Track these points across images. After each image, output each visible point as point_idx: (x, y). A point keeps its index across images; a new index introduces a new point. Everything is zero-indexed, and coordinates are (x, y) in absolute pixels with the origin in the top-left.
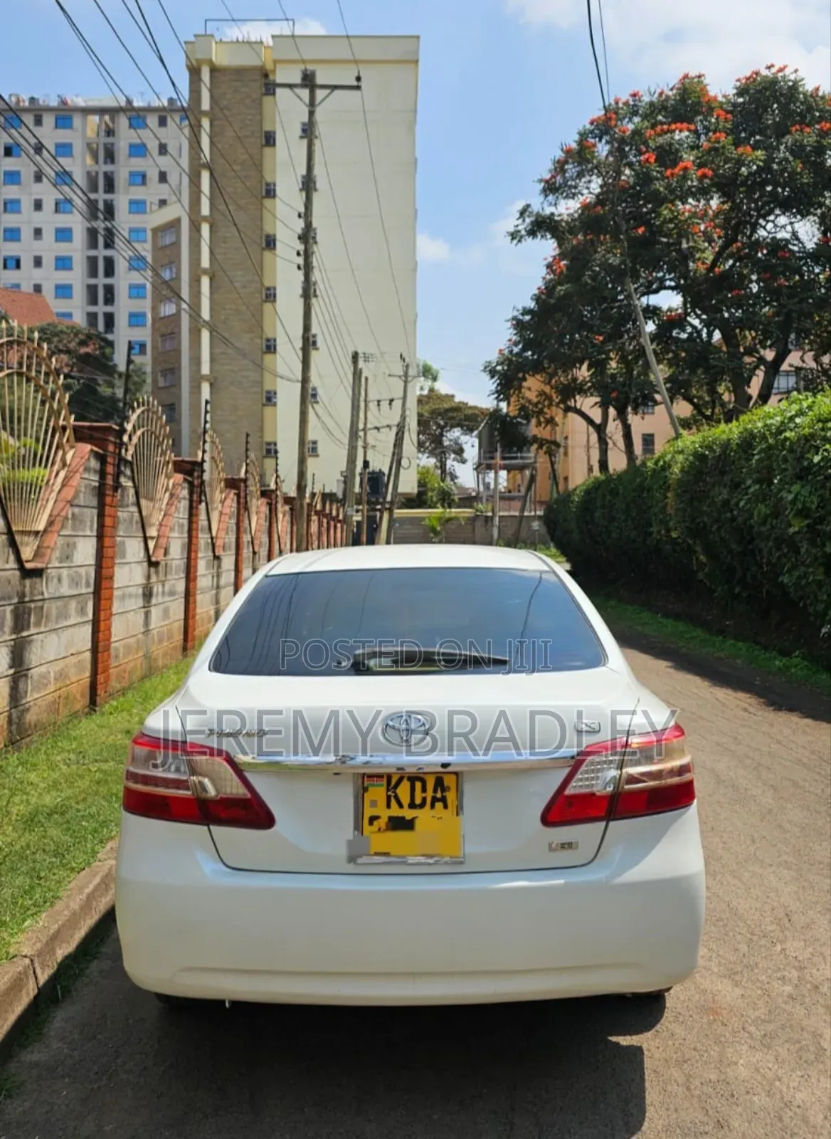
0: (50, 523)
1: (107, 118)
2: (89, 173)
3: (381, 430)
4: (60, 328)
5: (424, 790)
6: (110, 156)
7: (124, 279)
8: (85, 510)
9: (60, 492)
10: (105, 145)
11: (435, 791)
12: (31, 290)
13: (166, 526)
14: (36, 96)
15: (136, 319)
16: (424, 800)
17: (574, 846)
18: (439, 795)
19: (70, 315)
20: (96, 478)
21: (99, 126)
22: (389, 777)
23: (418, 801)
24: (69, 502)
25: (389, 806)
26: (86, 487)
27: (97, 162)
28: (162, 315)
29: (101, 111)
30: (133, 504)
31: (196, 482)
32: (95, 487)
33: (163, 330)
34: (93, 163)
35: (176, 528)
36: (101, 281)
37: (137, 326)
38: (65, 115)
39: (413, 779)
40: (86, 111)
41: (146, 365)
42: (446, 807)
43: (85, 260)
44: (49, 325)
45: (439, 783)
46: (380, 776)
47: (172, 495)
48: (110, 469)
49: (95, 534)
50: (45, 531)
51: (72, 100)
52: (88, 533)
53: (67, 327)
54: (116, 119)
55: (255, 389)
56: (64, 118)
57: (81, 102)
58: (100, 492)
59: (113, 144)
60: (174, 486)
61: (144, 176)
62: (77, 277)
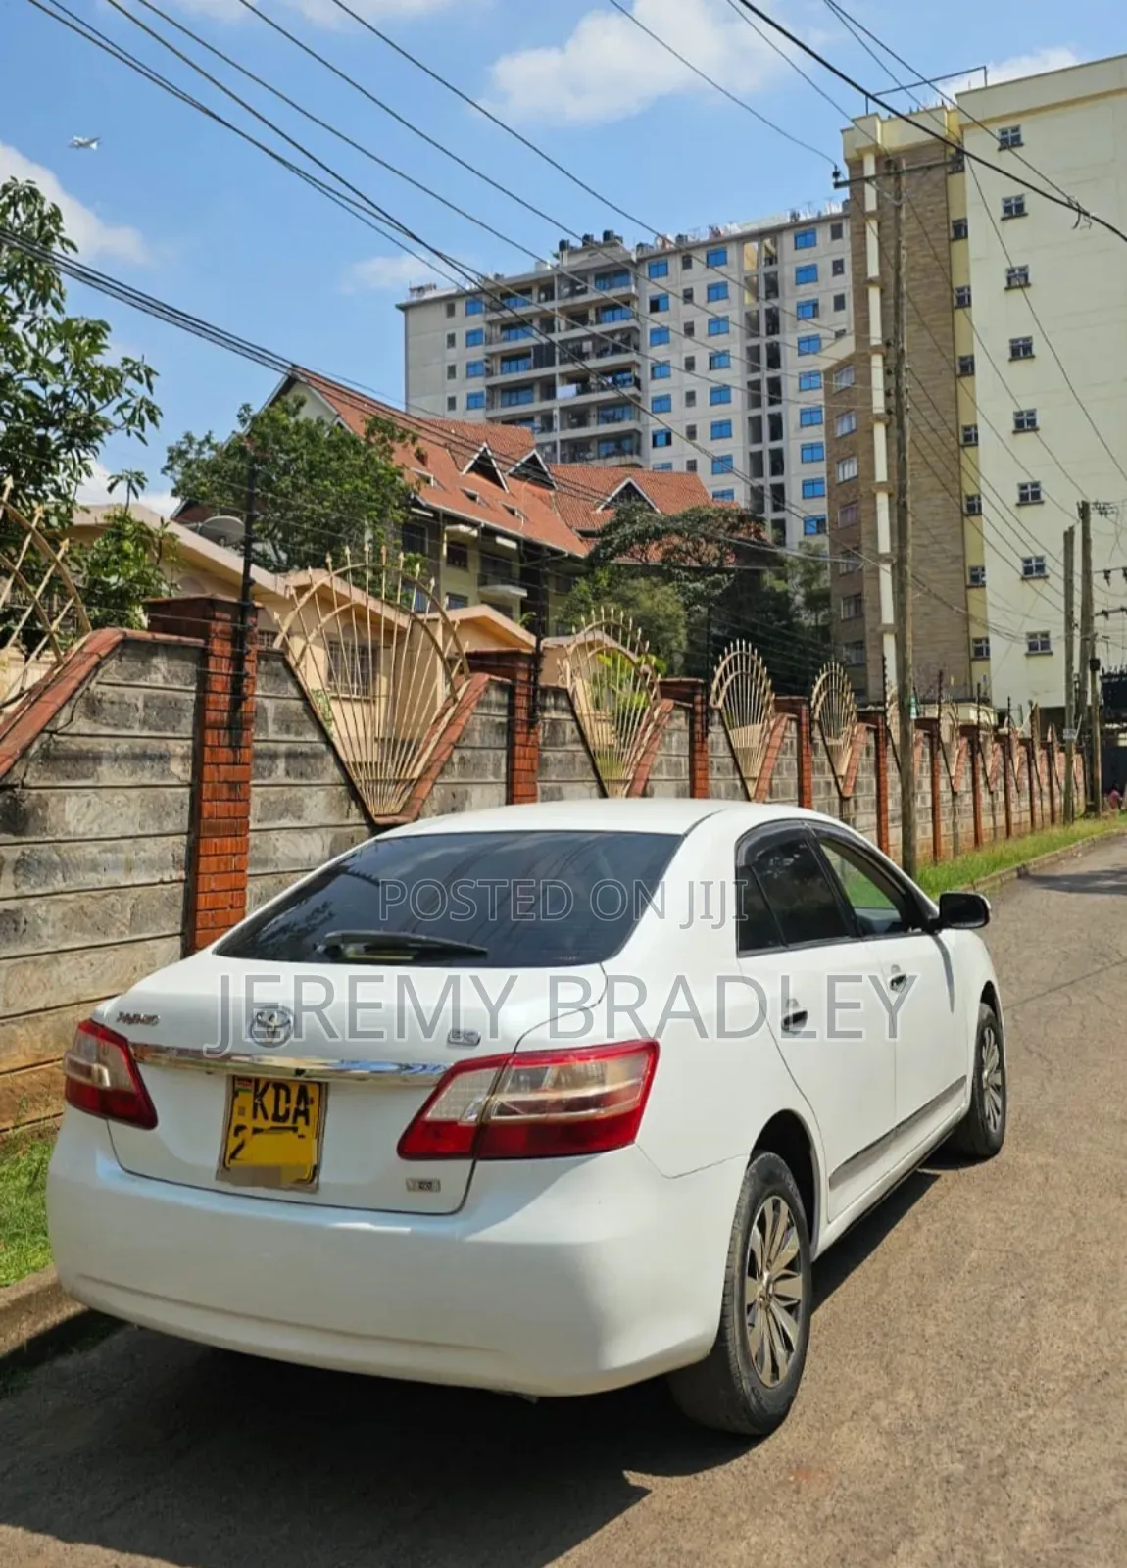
0: (427, 769)
1: (768, 242)
2: (747, 315)
3: (1111, 615)
4: (706, 511)
5: (288, 1100)
6: (773, 288)
7: (793, 441)
8: (484, 752)
9: (444, 731)
10: (767, 276)
11: (298, 1103)
12: (684, 469)
13: (644, 766)
14: (683, 233)
15: (810, 488)
16: (288, 1111)
17: (435, 1185)
18: (302, 1108)
19: (730, 493)
20: (504, 712)
21: (759, 253)
22: (257, 1081)
23: (282, 1113)
24: (452, 743)
25: (255, 1116)
26: (483, 724)
27: (758, 299)
28: (841, 479)
29: (760, 235)
30: (575, 741)
31: (698, 708)
32: (500, 724)
33: (842, 498)
34: (753, 301)
35: (665, 768)
36: (767, 445)
37: (814, 497)
38: (717, 249)
39: (279, 1086)
40: (742, 239)
41: (823, 545)
42: (307, 1123)
43: (746, 421)
44: (692, 510)
45: (303, 1092)
46: (249, 1080)
47: (657, 726)
48: (522, 701)
49: (503, 780)
50: (420, 778)
51: (726, 229)
52: (491, 779)
53: (715, 511)
54: (779, 239)
55: (953, 567)
56: (716, 253)
57: (736, 229)
58: (509, 729)
59: (776, 274)
60: (660, 715)
61: (816, 305)
62: (737, 447)
